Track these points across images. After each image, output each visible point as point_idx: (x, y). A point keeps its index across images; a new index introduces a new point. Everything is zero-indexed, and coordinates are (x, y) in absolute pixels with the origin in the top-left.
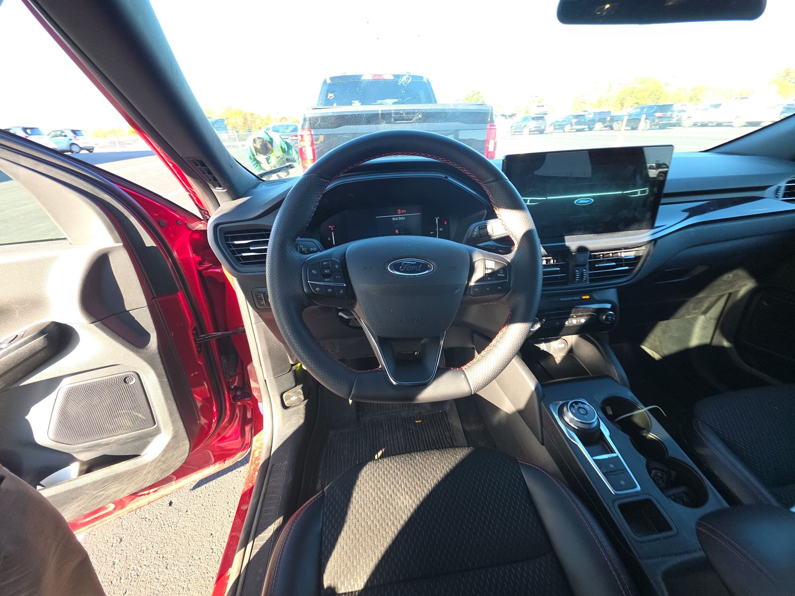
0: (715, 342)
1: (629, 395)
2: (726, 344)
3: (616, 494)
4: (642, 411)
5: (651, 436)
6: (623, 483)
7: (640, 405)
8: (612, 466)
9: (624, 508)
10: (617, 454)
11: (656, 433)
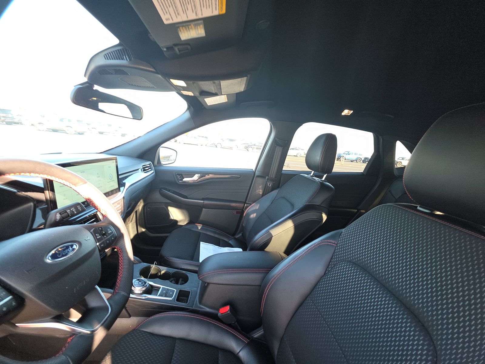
0: (139, 231)
1: (145, 265)
2: (144, 230)
3: (173, 299)
4: (153, 267)
5: (163, 272)
6: (171, 293)
7: (152, 265)
8: (164, 292)
9: (178, 300)
10: (162, 286)
11: (164, 270)
